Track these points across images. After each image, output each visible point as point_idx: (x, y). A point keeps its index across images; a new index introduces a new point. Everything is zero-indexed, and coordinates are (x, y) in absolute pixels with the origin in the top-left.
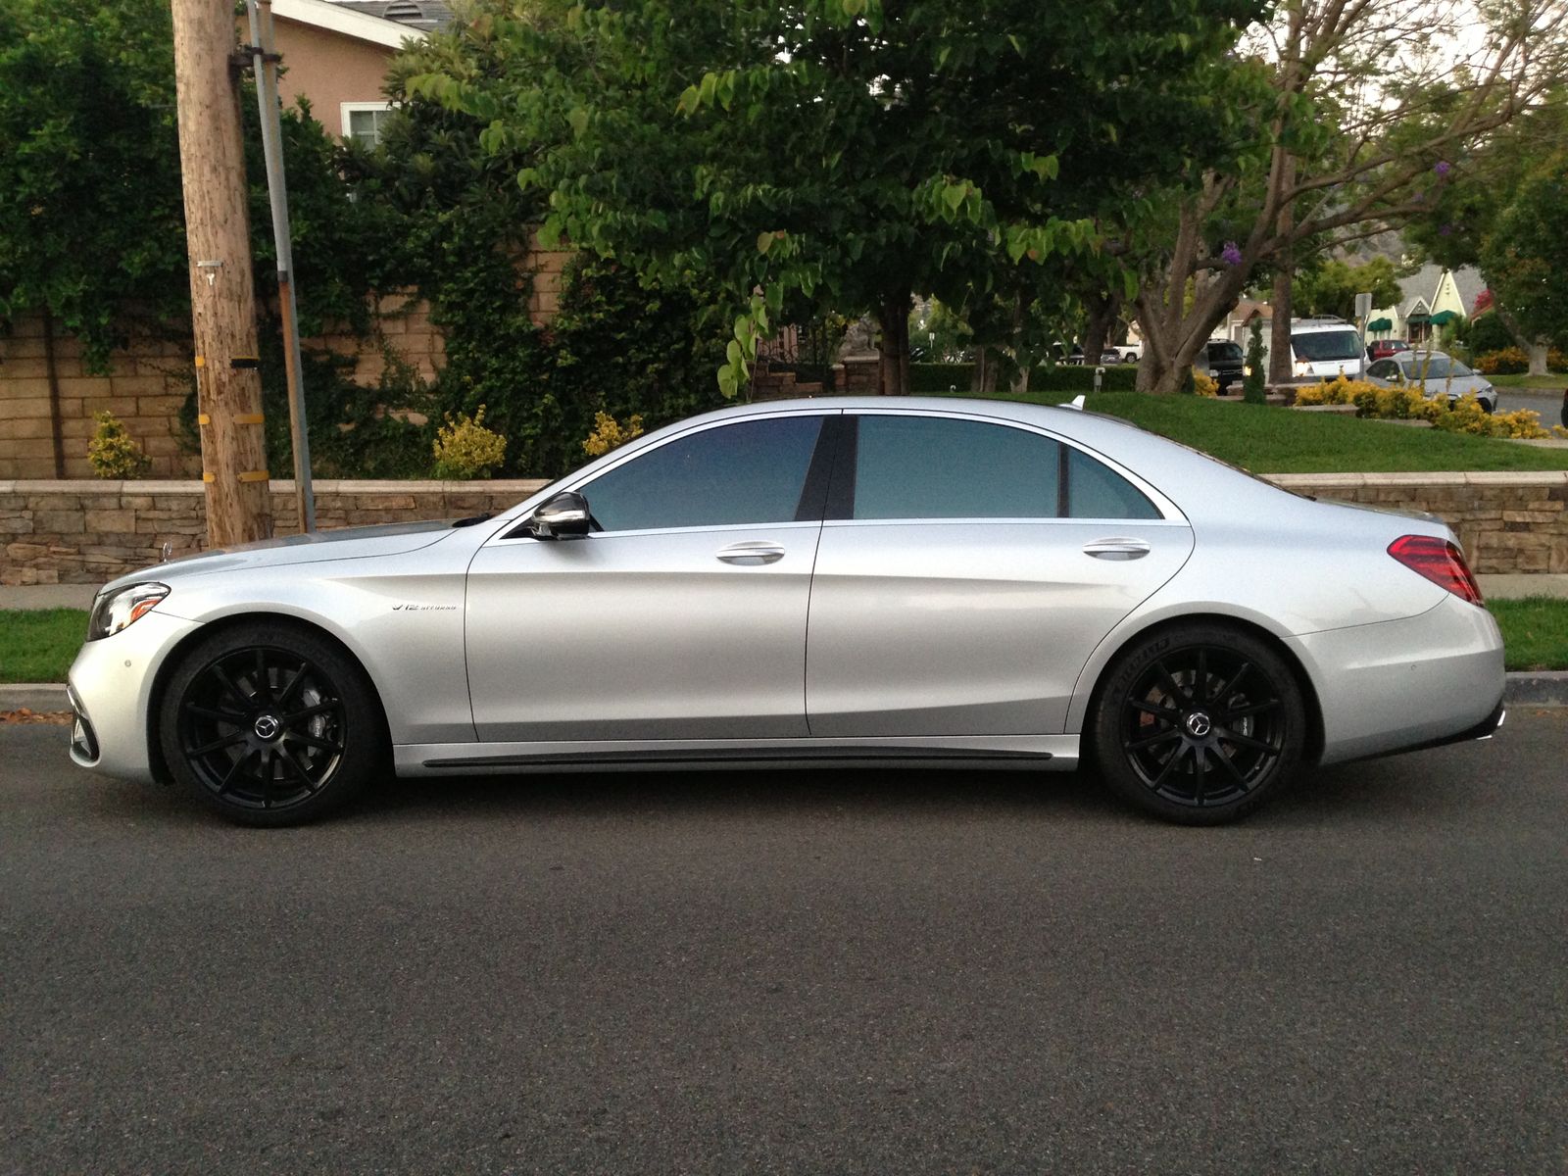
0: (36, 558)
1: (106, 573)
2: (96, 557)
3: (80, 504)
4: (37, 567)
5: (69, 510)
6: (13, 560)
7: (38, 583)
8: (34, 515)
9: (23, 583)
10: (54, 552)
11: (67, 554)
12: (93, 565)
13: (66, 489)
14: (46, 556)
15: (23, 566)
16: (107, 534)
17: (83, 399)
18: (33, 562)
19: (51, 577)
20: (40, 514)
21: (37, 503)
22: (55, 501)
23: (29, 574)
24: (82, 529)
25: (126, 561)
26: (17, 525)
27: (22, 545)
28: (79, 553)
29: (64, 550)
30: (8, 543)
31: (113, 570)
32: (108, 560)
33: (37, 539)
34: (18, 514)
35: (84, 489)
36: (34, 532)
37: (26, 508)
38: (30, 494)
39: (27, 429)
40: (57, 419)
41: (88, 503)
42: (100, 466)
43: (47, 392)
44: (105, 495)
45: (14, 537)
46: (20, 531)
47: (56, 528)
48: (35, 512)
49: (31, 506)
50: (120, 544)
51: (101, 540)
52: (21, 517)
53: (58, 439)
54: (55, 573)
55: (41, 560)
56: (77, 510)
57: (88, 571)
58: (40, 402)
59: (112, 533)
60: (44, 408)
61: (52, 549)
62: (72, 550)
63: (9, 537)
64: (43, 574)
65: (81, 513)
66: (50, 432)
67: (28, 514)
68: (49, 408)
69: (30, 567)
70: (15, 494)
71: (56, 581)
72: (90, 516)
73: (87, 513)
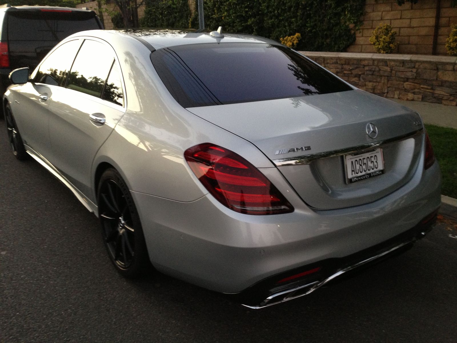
0: (415, 89)
1: (442, 99)
2: (439, 92)
3: (437, 67)
4: (414, 93)
5: (432, 69)
6: (405, 89)
7: (413, 100)
8: (417, 71)
9: (407, 100)
10: (422, 88)
11: (428, 89)
12: (437, 95)
13: (432, 60)
14: (419, 89)
15: (409, 92)
16: (446, 81)
17: (450, 17)
18: (413, 91)
19: (419, 98)
20: (419, 70)
21: (419, 66)
22: (427, 65)
23: (410, 96)
24: (435, 78)
25: (451, 95)
26: (409, 74)
27: (409, 83)
28: (432, 89)
29: (426, 87)
30: (404, 82)
31: (445, 98)
32: (443, 93)
33: (416, 81)
34: (411, 70)
35: (439, 60)
36: (416, 78)
37: (414, 67)
38: (417, 61)
39: (424, 31)
40: (437, 27)
41: (440, 67)
42: (449, 50)
43: (434, 15)
44: (448, 63)
45: (407, 80)
46: (411, 77)
47: (425, 77)
48: (417, 69)
49: (416, 66)
50: (450, 87)
51: (442, 84)
52: (412, 71)
53: (436, 35)
54: (421, 96)
55: (416, 90)
56: (435, 70)
57: (435, 98)
58: (431, 19)
59: (448, 81)
60: (432, 22)
61: (422, 86)
62: (429, 87)
63: (406, 79)
64: (416, 97)
65: (435, 72)
66: (432, 33)
67: (414, 70)
68: (434, 22)
69: (411, 93)
70: (411, 61)
71: (420, 100)
72: (439, 73)
73: (438, 71)
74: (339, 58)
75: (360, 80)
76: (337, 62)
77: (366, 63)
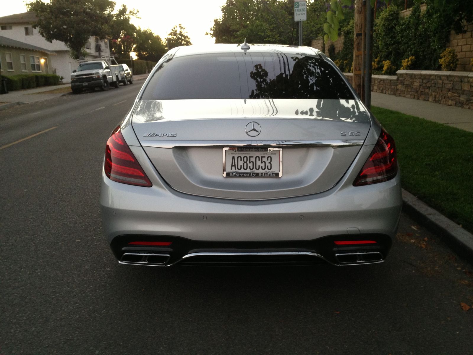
0: (452, 97)
6: (448, 97)
9: (449, 105)
11: (457, 96)
13: (459, 75)
16: (465, 91)
20: (454, 83)
21: (454, 79)
22: (457, 79)
24: (460, 88)
26: (450, 86)
27: (450, 92)
33: (453, 91)
36: (452, 88)
38: (453, 76)
41: (463, 80)
47: (456, 87)
51: (463, 93)
56: (460, 82)
57: (460, 103)
61: (455, 94)
64: (452, 103)
70: (450, 76)
71: (454, 105)
73: (462, 83)
74: (421, 75)
75: (429, 91)
76: (420, 78)
77: (432, 77)
